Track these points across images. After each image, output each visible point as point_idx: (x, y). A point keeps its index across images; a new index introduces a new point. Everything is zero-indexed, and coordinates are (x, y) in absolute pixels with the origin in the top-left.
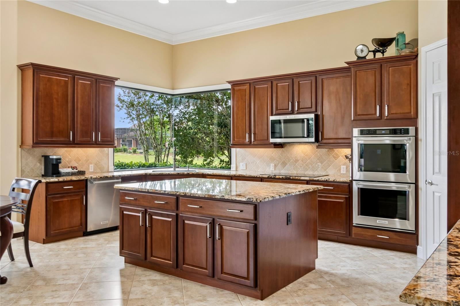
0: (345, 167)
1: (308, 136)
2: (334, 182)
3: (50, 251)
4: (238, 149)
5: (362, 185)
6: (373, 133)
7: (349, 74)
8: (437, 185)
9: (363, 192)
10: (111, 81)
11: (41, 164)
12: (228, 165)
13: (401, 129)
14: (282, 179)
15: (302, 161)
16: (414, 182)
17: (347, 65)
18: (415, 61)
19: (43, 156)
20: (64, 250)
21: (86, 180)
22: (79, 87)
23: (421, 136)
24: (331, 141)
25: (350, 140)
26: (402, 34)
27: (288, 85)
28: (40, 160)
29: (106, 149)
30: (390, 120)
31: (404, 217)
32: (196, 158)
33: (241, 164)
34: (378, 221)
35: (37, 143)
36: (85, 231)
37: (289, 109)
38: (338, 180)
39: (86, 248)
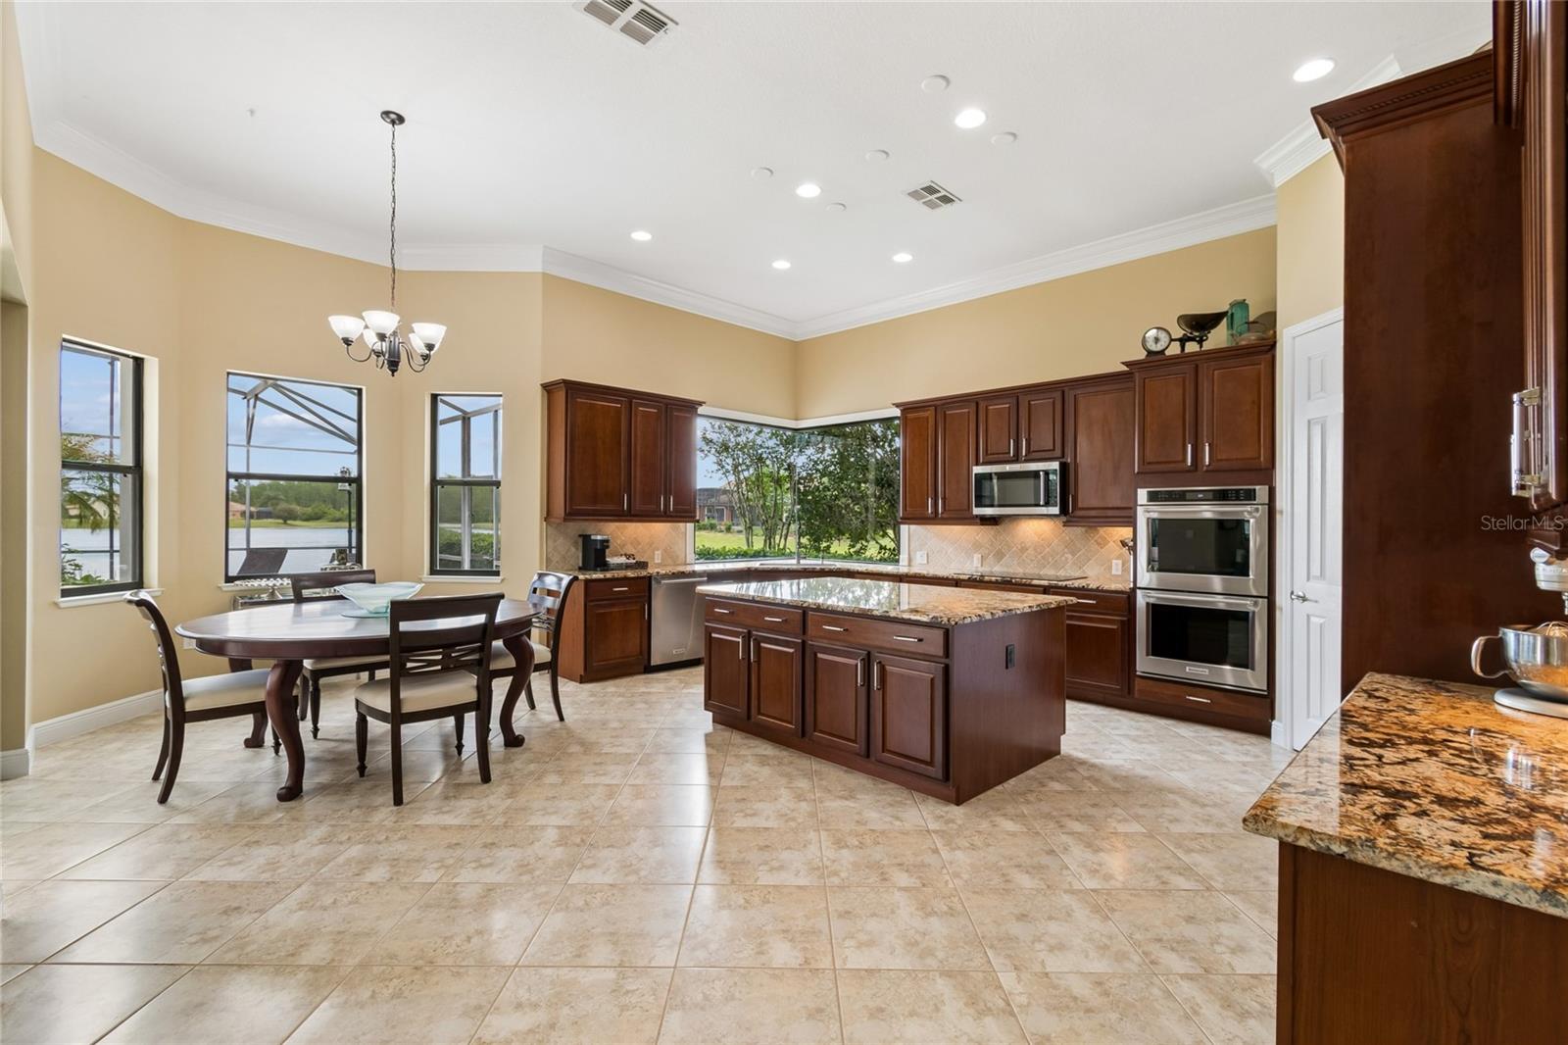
0: (1120, 562)
1: (1047, 504)
2: (1097, 590)
3: (591, 696)
4: (913, 527)
5: (1155, 597)
6: (1180, 497)
7: (1131, 384)
8: (1316, 602)
9: (1156, 611)
10: (690, 407)
11: (577, 549)
12: (894, 556)
13: (1237, 491)
14: (997, 582)
15: (1035, 550)
16: (1266, 595)
17: (1126, 368)
18: (1269, 356)
19: (580, 536)
20: (613, 696)
21: (649, 578)
22: (639, 418)
23: (1281, 503)
24: (1093, 513)
25: (1132, 511)
26: (1242, 305)
27: (1007, 410)
28: (576, 543)
29: (681, 525)
30: (1215, 472)
31: (1244, 662)
32: (836, 543)
33: (919, 554)
34: (1187, 668)
35: (571, 514)
36: (646, 662)
37: (1009, 453)
38: (1106, 587)
39: (649, 693)
